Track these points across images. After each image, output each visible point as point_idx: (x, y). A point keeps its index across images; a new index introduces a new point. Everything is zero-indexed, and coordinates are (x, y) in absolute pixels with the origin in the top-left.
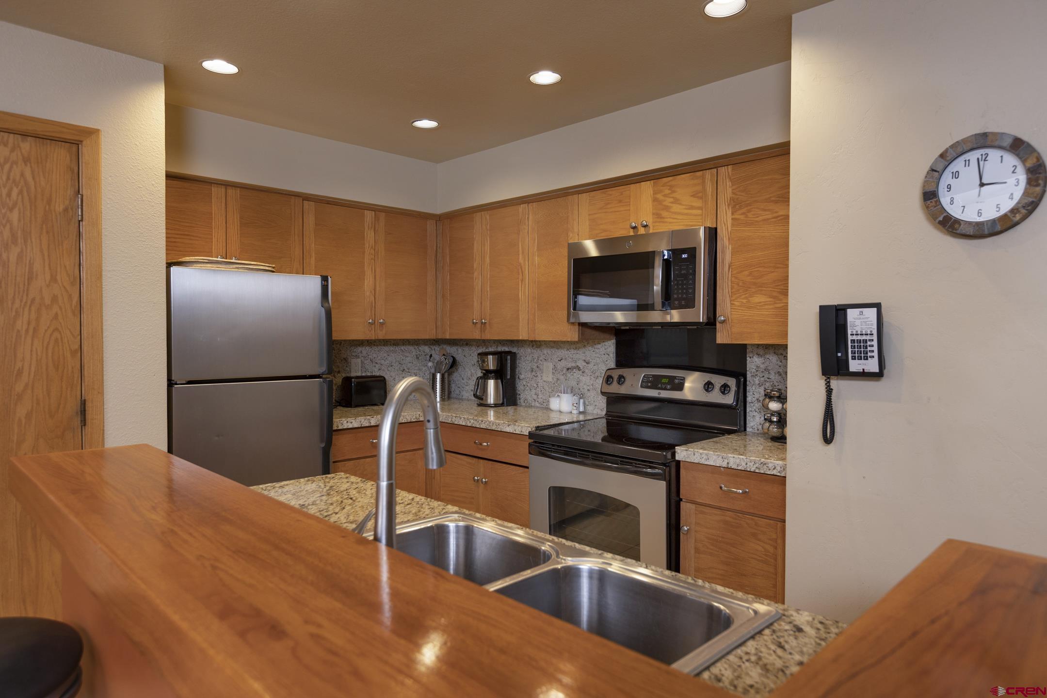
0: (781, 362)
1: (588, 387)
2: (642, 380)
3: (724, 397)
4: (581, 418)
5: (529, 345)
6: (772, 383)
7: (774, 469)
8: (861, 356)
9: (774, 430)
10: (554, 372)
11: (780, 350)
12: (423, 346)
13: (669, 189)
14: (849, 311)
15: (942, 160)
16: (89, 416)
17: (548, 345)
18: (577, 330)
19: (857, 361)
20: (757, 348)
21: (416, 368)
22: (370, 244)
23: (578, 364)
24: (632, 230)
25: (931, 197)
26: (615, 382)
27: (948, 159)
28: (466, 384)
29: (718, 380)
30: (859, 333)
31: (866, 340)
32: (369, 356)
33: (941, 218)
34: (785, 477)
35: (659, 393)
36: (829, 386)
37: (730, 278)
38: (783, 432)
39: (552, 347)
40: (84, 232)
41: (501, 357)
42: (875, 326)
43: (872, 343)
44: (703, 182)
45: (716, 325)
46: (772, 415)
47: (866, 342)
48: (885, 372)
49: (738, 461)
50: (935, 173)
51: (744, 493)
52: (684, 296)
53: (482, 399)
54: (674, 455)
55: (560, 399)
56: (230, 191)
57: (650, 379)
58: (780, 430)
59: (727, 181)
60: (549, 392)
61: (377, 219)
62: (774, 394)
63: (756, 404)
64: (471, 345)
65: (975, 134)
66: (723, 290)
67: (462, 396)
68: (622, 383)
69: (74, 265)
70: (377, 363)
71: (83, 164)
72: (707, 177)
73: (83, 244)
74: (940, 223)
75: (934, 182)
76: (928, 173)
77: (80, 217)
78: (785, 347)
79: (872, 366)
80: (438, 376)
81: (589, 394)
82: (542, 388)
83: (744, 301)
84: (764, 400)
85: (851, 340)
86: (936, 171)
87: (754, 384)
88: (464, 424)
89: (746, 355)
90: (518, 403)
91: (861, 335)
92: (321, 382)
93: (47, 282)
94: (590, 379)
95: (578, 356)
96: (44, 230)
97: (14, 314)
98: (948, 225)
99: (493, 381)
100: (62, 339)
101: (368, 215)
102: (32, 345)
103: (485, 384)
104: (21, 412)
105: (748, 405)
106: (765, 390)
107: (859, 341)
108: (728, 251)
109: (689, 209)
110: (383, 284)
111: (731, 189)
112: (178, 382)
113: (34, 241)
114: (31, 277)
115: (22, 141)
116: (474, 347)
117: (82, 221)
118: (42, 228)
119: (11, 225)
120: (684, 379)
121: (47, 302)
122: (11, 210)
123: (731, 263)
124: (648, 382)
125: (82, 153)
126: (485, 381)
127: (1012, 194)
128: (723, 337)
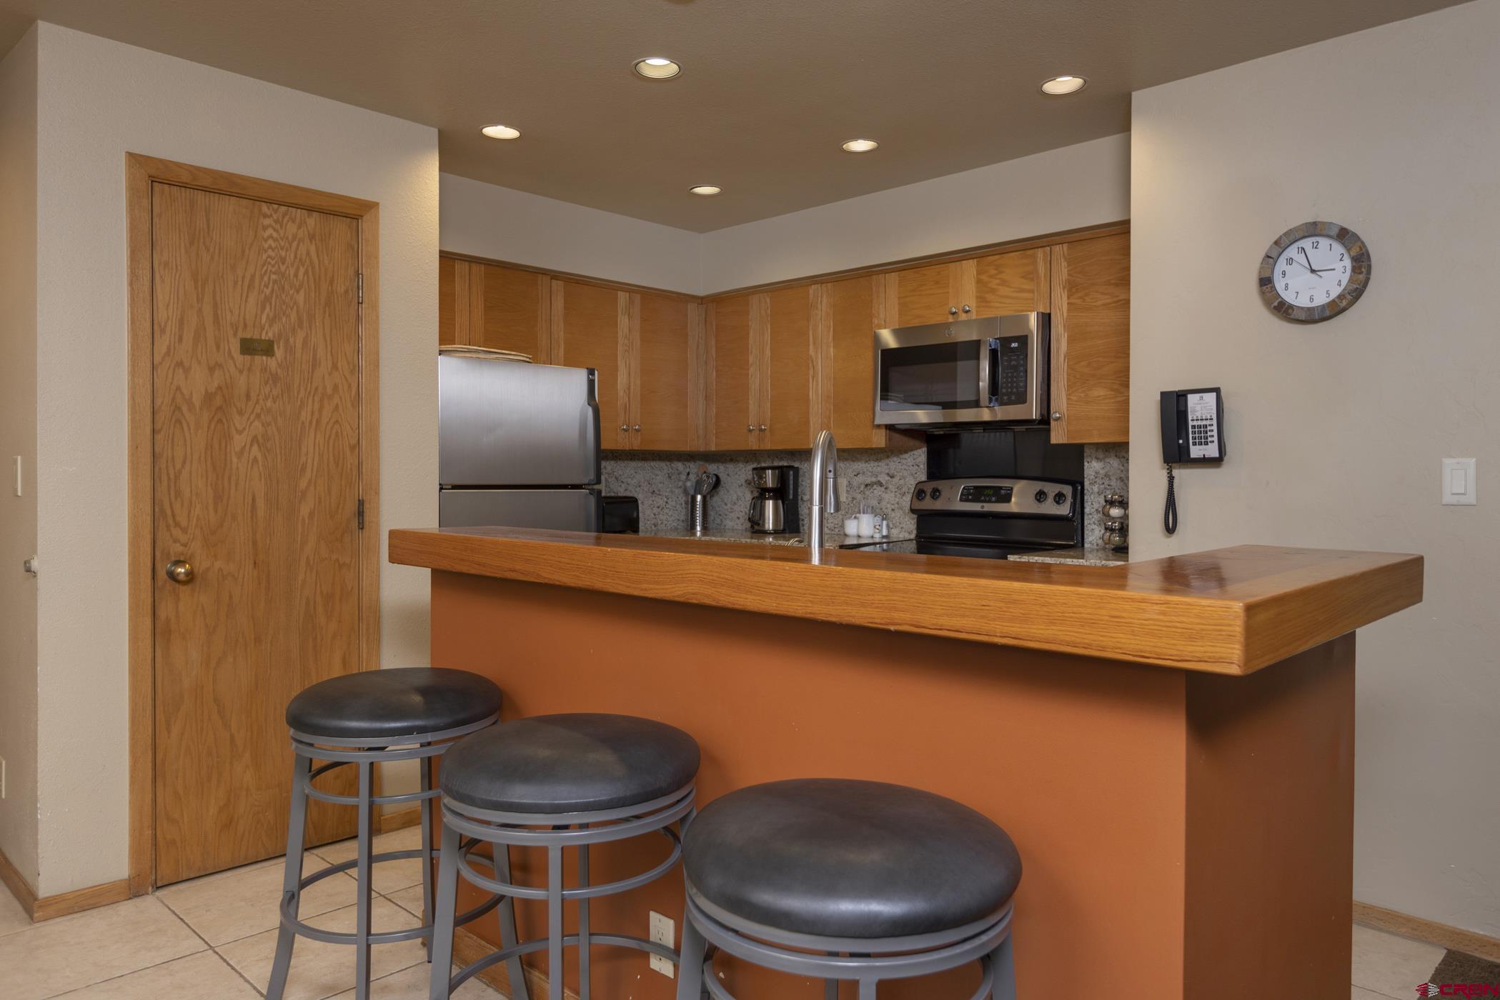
0: (1123, 466)
1: (893, 507)
2: (962, 493)
3: (1058, 507)
4: (885, 540)
6: (1113, 491)
8: (1201, 442)
9: (1116, 540)
10: (849, 489)
11: (1119, 449)
12: (675, 463)
13: (996, 269)
14: (1190, 396)
15: (1277, 247)
16: (367, 519)
18: (884, 434)
19: (1197, 447)
20: (1096, 448)
21: (668, 490)
22: (624, 333)
23: (879, 478)
24: (951, 317)
25: (1267, 283)
26: (928, 497)
27: (1282, 246)
28: (730, 510)
29: (1052, 489)
30: (1199, 418)
31: (1206, 423)
32: (614, 474)
33: (1276, 304)
35: (983, 507)
36: (1171, 475)
37: (1066, 369)
38: (1125, 541)
40: (364, 316)
41: (782, 473)
42: (1214, 411)
43: (1212, 428)
44: (1035, 263)
45: (1049, 422)
46: (1113, 523)
47: (1206, 427)
48: (1226, 459)
50: (1270, 259)
52: (1015, 390)
53: (758, 524)
55: (859, 521)
56: (474, 266)
57: (972, 491)
58: (1122, 538)
59: (1062, 260)
60: (842, 515)
61: (632, 301)
62: (1115, 501)
63: (1095, 514)
65: (1306, 223)
66: (1058, 382)
68: (937, 498)
70: (623, 482)
71: (364, 241)
72: (1039, 256)
73: (362, 328)
74: (1275, 307)
75: (1269, 268)
76: (1263, 260)
77: (361, 299)
78: (1126, 445)
79: (1212, 451)
80: (699, 497)
81: (893, 515)
83: (1082, 395)
84: (1104, 508)
85: (1192, 426)
86: (1270, 257)
87: (1092, 493)
89: (1083, 459)
90: (802, 531)
91: (1201, 419)
92: (587, 494)
93: (329, 370)
94: (896, 496)
95: (879, 469)
96: (327, 314)
97: (299, 403)
98: (1283, 310)
99: (771, 501)
100: (341, 431)
101: (622, 297)
102: (315, 438)
103: (761, 505)
104: (305, 510)
105: (1086, 517)
106: (1105, 497)
107: (1200, 427)
108: (1063, 339)
109: (1018, 292)
110: (638, 382)
111: (1066, 270)
112: (448, 487)
113: (317, 324)
114: (315, 364)
115: (308, 217)
116: (747, 462)
117: (362, 303)
118: (325, 312)
119: (298, 307)
120: (1012, 489)
121: (329, 391)
122: (298, 291)
123: (1067, 353)
124: (969, 494)
125: (362, 229)
126: (761, 502)
127: (1340, 281)
128: (1058, 436)
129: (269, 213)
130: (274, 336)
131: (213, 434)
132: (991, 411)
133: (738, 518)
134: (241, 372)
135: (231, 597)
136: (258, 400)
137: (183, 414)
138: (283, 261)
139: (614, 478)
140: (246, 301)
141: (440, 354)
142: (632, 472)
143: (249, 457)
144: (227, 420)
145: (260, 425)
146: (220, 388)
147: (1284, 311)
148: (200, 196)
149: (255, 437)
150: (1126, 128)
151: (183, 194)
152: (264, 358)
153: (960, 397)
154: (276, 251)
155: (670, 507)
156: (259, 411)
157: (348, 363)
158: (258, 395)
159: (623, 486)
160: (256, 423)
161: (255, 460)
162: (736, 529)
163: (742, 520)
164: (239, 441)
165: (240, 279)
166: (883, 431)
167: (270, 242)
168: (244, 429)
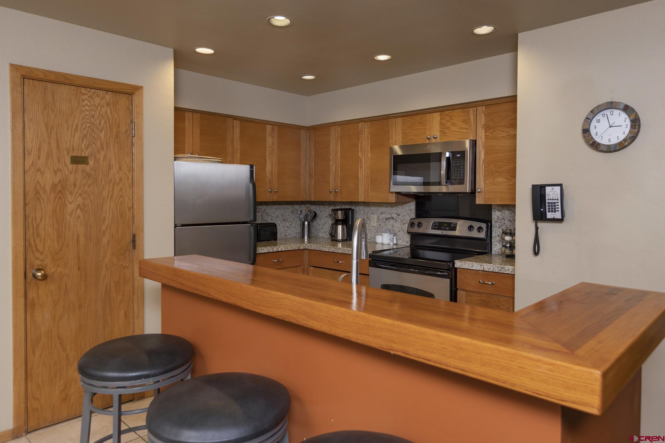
0: (511, 214)
1: (399, 230)
2: (432, 225)
3: (479, 234)
4: (395, 247)
5: (362, 205)
6: (506, 226)
7: (508, 270)
8: (553, 211)
9: (508, 252)
10: (378, 220)
11: (511, 207)
12: (295, 205)
13: (449, 118)
14: (547, 188)
15: (592, 114)
16: (137, 244)
17: (374, 205)
18: (395, 196)
19: (550, 213)
20: (498, 206)
21: (292, 219)
22: (270, 145)
23: (392, 216)
24: (427, 140)
25: (587, 132)
26: (416, 226)
27: (595, 113)
28: (321, 228)
29: (476, 225)
30: (552, 199)
31: (555, 202)
32: (266, 212)
33: (591, 142)
34: (514, 275)
35: (442, 232)
36: (537, 226)
37: (483, 168)
38: (512, 252)
39: (377, 206)
40: (135, 143)
41: (346, 212)
42: (559, 196)
43: (558, 204)
44: (469, 115)
45: (475, 194)
46: (506, 243)
47: (555, 204)
48: (565, 219)
49: (489, 267)
50: (588, 120)
51: (492, 284)
52: (459, 178)
53: (334, 237)
54: (454, 264)
55: (382, 236)
56: (195, 115)
57: (437, 224)
58: (511, 251)
59: (482, 114)
60: (375, 232)
61: (273, 130)
62: (507, 232)
63: (497, 238)
64: (325, 205)
65: (607, 102)
66: (479, 174)
67: (319, 236)
68: (420, 227)
69: (130, 161)
70: (269, 215)
71: (135, 106)
72: (471, 112)
73: (134, 149)
74: (591, 145)
75: (588, 124)
76: (585, 120)
77: (133, 135)
78: (514, 206)
79: (558, 215)
80: (306, 223)
81: (399, 234)
82: (370, 230)
83: (492, 181)
84: (502, 235)
85: (548, 202)
86: (589, 119)
87: (496, 227)
88: (327, 251)
89: (492, 210)
91: (552, 200)
92: (250, 226)
93: (117, 170)
94: (400, 224)
95: (392, 211)
96: (116, 142)
97: (102, 187)
98: (595, 145)
99: (340, 226)
100: (124, 201)
101: (269, 127)
102: (110, 204)
103: (336, 228)
104: (105, 240)
105: (493, 239)
106: (502, 230)
107: (552, 203)
108: (482, 153)
109: (461, 129)
110: (277, 168)
111: (484, 119)
112: (179, 225)
113: (111, 148)
114: (110, 167)
115: (106, 94)
116: (329, 206)
117: (134, 137)
118: (115, 141)
119: (101, 140)
120: (456, 224)
121: (117, 181)
122: (101, 131)
123: (484, 160)
124: (436, 226)
125: (134, 100)
126: (336, 226)
127: (624, 132)
128: (479, 200)
129: (86, 93)
130: (88, 154)
131: (57, 205)
132: (446, 187)
133: (325, 232)
134: (71, 173)
135: (66, 286)
136: (80, 187)
137: (41, 195)
138: (93, 117)
139: (265, 214)
140: (74, 137)
141: (175, 160)
142: (274, 210)
143: (75, 215)
144: (64, 197)
145: (82, 200)
146: (60, 181)
147: (595, 147)
148: (49, 85)
149: (79, 205)
150: (516, 50)
151: (40, 84)
152: (83, 165)
153: (432, 180)
154: (89, 111)
155: (293, 227)
156: (80, 192)
157: (127, 166)
158: (80, 184)
159: (270, 217)
160: (79, 198)
161: (79, 217)
162: (324, 238)
163: (327, 233)
164: (70, 208)
165: (71, 126)
166: (394, 194)
167: (86, 107)
168: (73, 201)
